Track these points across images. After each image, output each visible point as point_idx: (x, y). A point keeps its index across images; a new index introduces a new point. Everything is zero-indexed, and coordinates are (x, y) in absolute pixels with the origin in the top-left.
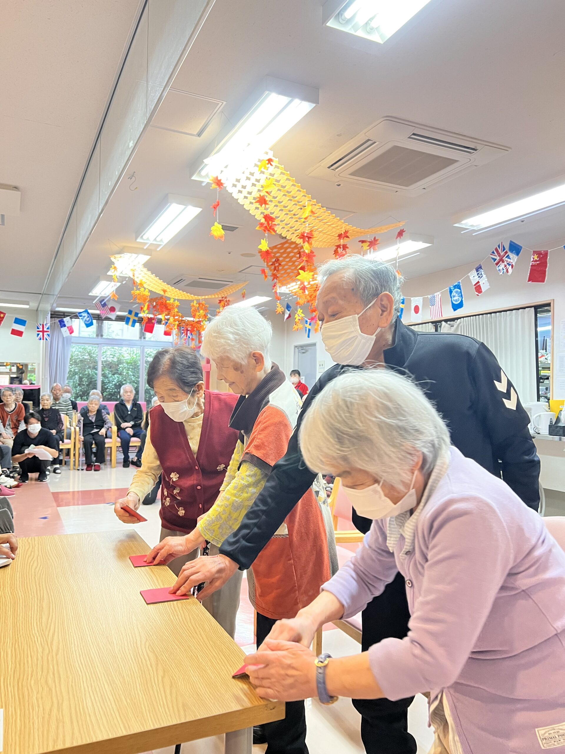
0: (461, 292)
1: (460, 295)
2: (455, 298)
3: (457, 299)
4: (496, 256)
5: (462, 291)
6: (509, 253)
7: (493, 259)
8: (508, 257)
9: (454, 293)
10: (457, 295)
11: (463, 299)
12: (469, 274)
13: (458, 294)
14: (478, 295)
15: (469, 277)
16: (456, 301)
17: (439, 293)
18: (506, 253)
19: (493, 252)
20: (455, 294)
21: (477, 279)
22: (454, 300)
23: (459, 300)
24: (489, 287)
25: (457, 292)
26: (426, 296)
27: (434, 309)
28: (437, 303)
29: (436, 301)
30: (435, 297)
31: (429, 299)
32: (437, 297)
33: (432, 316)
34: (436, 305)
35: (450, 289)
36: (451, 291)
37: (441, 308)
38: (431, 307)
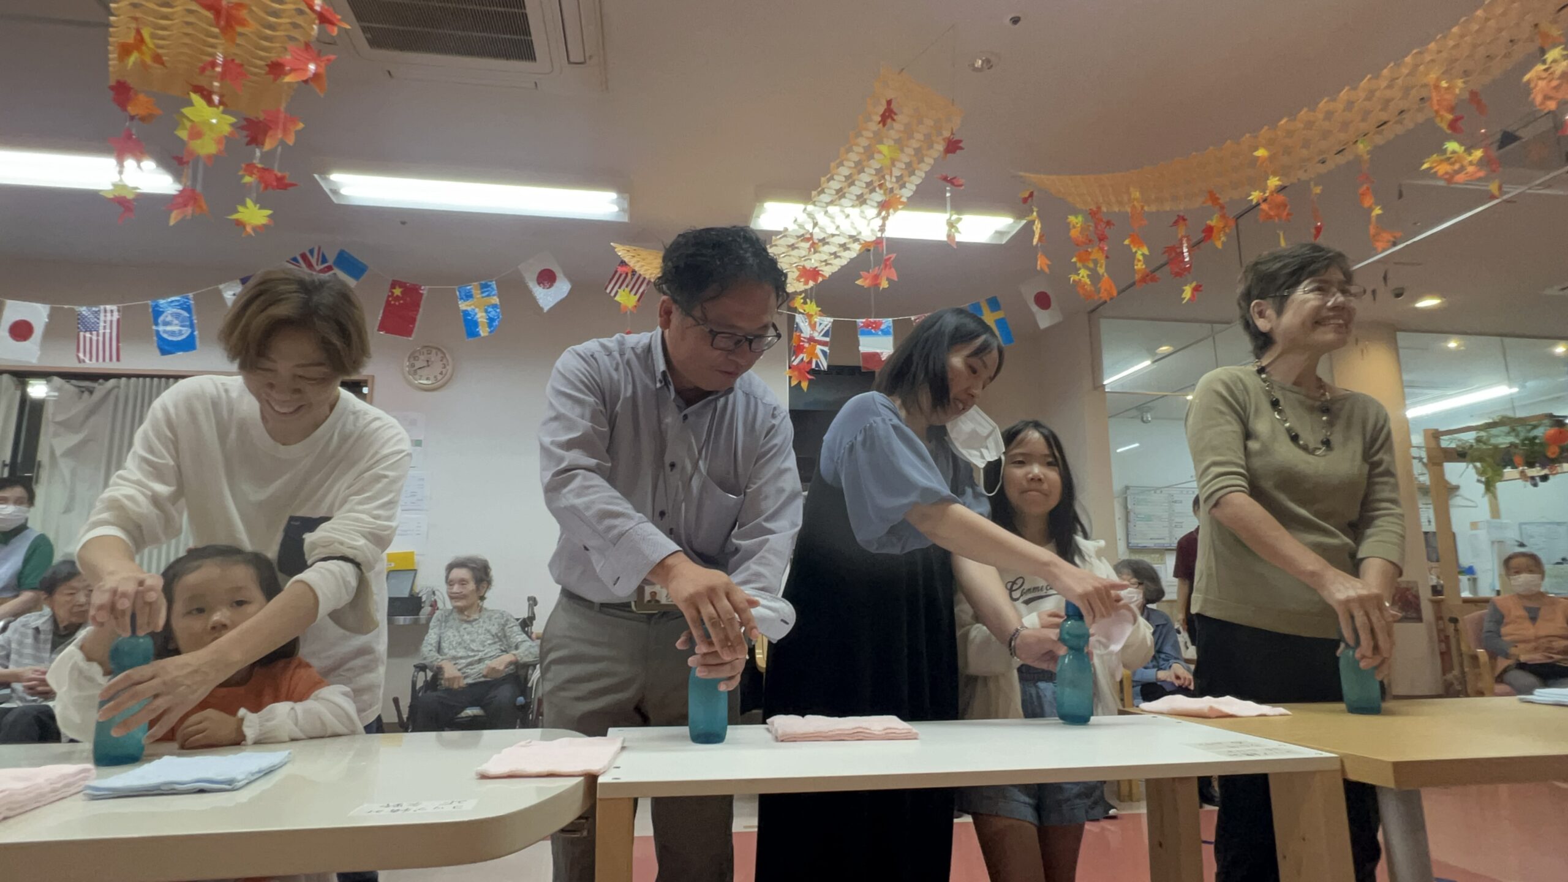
0: (190, 317)
1: (188, 323)
2: (169, 328)
3: (173, 328)
5: (194, 317)
9: (167, 316)
10: (176, 322)
11: (196, 333)
12: (221, 287)
13: (182, 321)
16: (173, 333)
17: (115, 308)
19: (295, 259)
20: (169, 318)
22: (165, 332)
23: (180, 334)
25: (177, 316)
26: (66, 307)
27: (91, 340)
28: (105, 328)
29: (102, 324)
30: (99, 315)
31: (79, 315)
32: (105, 316)
33: (81, 355)
34: (101, 331)
35: (157, 306)
36: (158, 311)
37: (118, 341)
38: (82, 334)
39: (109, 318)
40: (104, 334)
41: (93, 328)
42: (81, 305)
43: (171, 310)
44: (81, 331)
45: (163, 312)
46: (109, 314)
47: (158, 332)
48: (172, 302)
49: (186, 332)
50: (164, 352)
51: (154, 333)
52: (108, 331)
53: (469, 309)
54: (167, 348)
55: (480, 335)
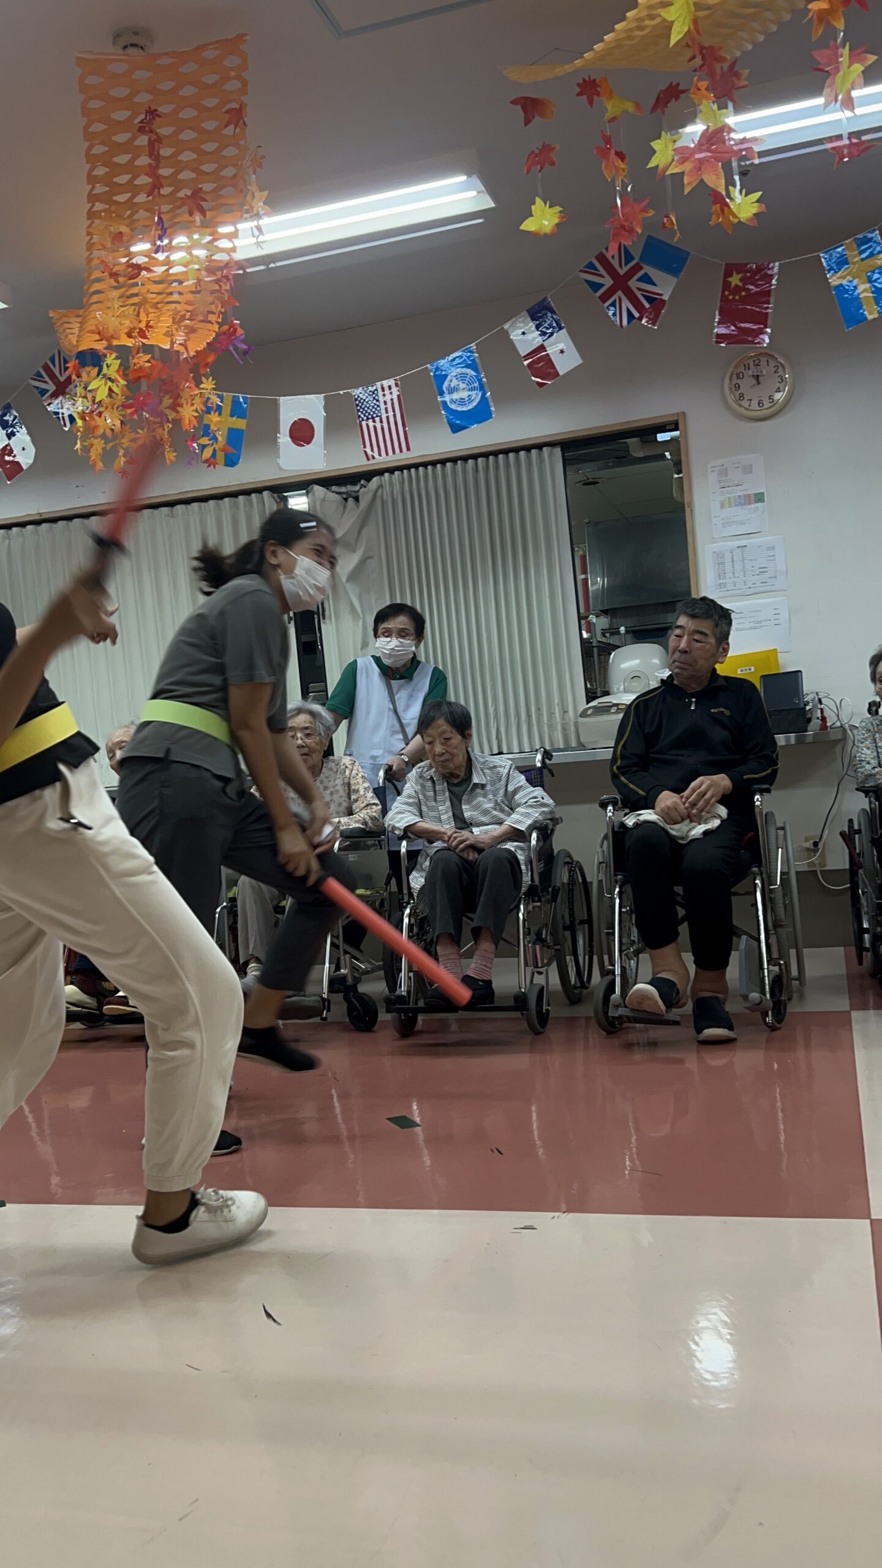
0: (478, 376)
1: (476, 385)
2: (455, 396)
3: (461, 394)
4: (602, 276)
5: (482, 375)
6: (647, 269)
7: (587, 282)
8: (646, 279)
9: (452, 381)
10: (462, 386)
11: (488, 395)
12: (506, 327)
13: (469, 383)
14: (541, 385)
15: (506, 334)
16: (462, 401)
17: (392, 382)
18: (638, 268)
19: (591, 266)
20: (454, 383)
21: (534, 338)
22: (452, 401)
23: (470, 401)
24: (581, 362)
25: (462, 377)
26: (341, 392)
27: (375, 427)
28: (387, 412)
29: (383, 406)
30: (377, 395)
31: (356, 400)
32: (384, 395)
33: (368, 450)
34: (384, 416)
35: (437, 369)
36: (440, 375)
37: (404, 426)
38: (364, 423)
39: (388, 398)
40: (388, 418)
41: (374, 413)
42: (357, 387)
43: (455, 372)
44: (363, 420)
45: (446, 376)
46: (387, 392)
47: (445, 403)
48: (454, 360)
49: (477, 396)
50: (455, 429)
51: (441, 405)
52: (391, 414)
53: (844, 282)
54: (459, 423)
55: (866, 318)
